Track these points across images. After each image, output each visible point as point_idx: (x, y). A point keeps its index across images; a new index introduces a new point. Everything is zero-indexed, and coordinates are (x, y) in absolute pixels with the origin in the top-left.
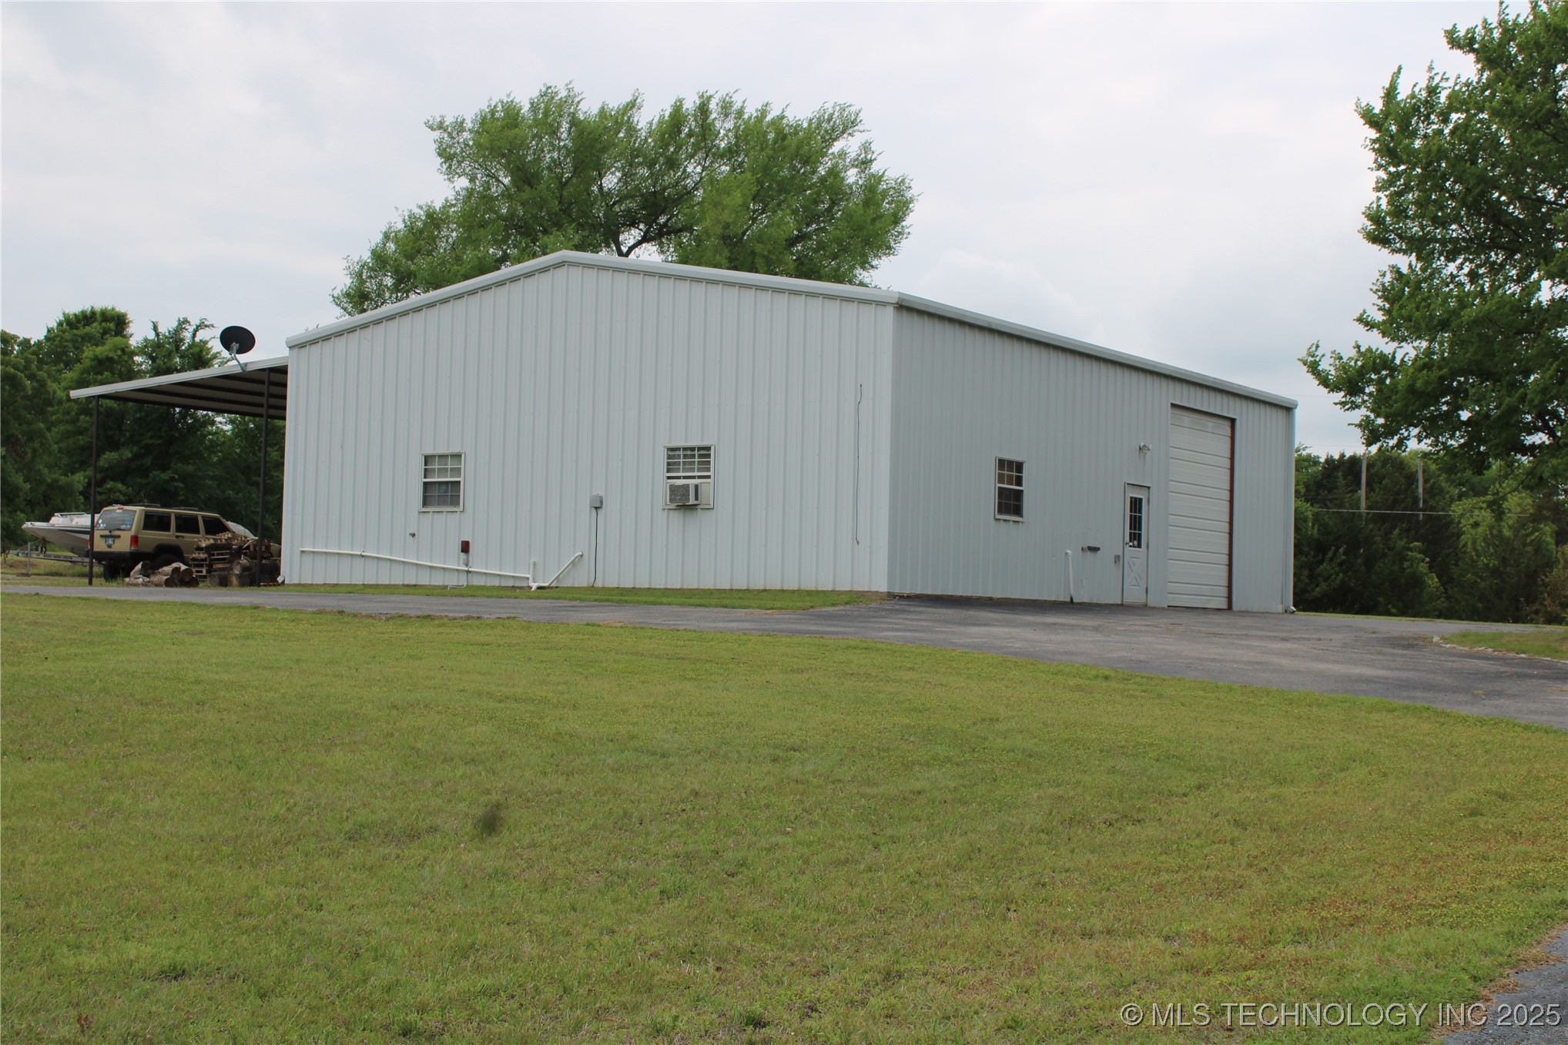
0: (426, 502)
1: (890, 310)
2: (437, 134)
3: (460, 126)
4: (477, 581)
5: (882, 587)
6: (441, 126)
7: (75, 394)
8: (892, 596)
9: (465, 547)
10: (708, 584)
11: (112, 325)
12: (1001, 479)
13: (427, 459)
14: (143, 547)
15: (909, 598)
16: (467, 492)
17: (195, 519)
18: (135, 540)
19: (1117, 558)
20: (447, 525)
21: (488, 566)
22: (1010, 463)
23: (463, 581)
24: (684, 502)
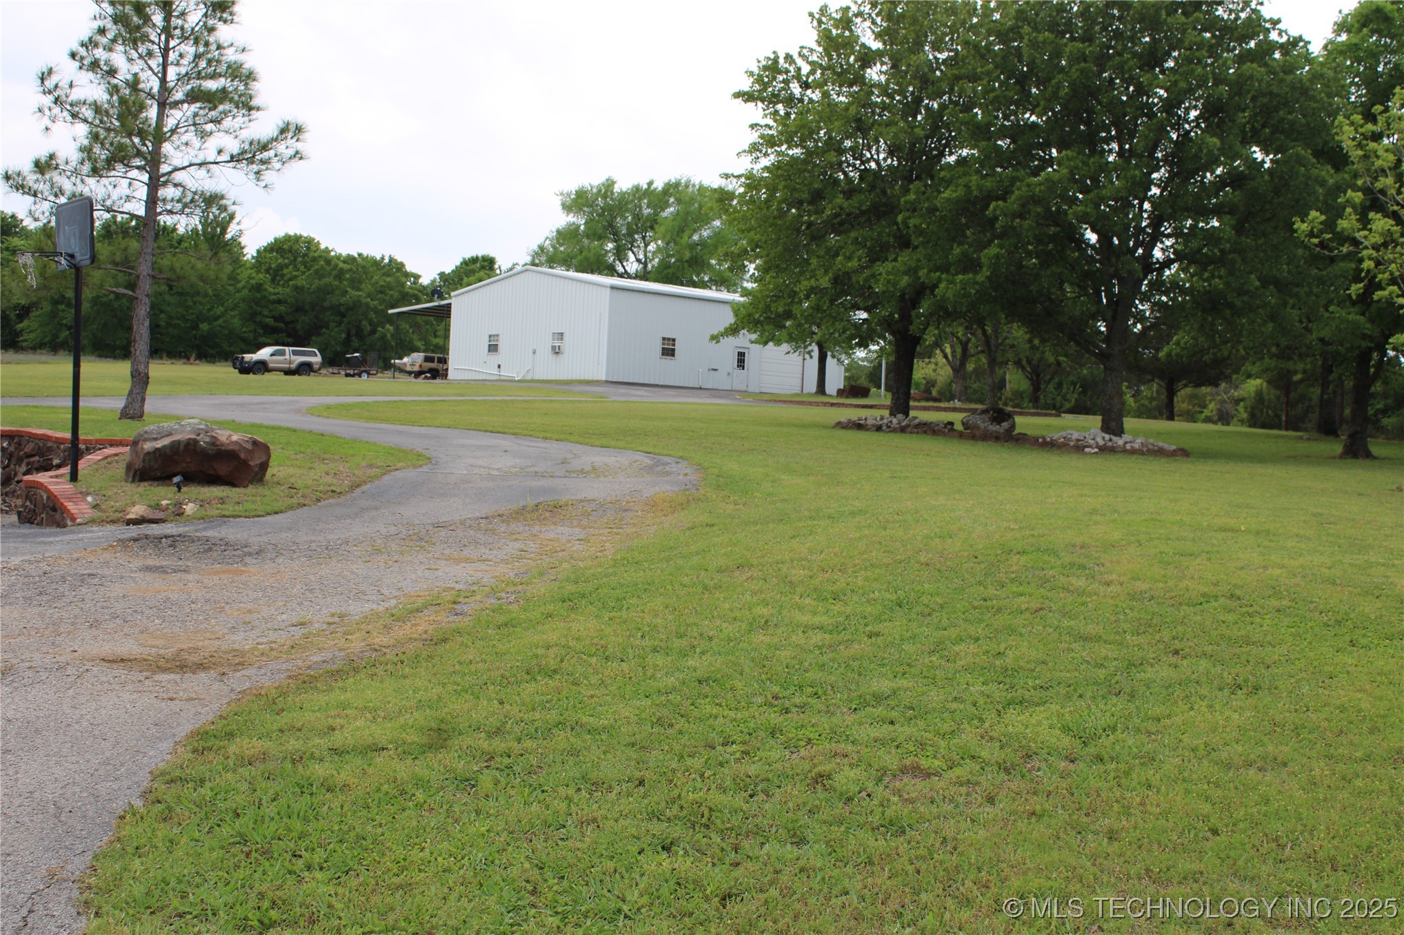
0: (489, 351)
1: (608, 290)
2: (560, 197)
3: (569, 195)
4: (502, 378)
5: (604, 378)
6: (562, 194)
7: (390, 311)
8: (607, 382)
9: (499, 366)
10: (549, 378)
11: (486, 264)
12: (663, 344)
13: (490, 336)
14: (423, 369)
15: (615, 382)
16: (500, 347)
17: (434, 358)
18: (421, 366)
19: (729, 374)
20: (494, 359)
21: (506, 373)
22: (669, 339)
23: (498, 378)
24: (556, 351)
